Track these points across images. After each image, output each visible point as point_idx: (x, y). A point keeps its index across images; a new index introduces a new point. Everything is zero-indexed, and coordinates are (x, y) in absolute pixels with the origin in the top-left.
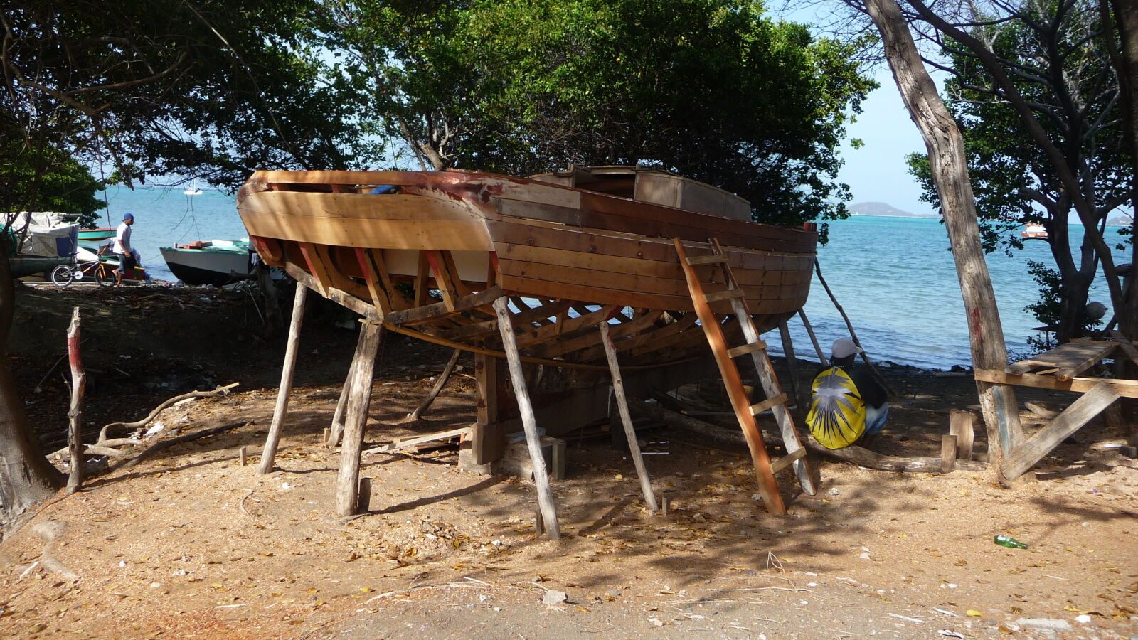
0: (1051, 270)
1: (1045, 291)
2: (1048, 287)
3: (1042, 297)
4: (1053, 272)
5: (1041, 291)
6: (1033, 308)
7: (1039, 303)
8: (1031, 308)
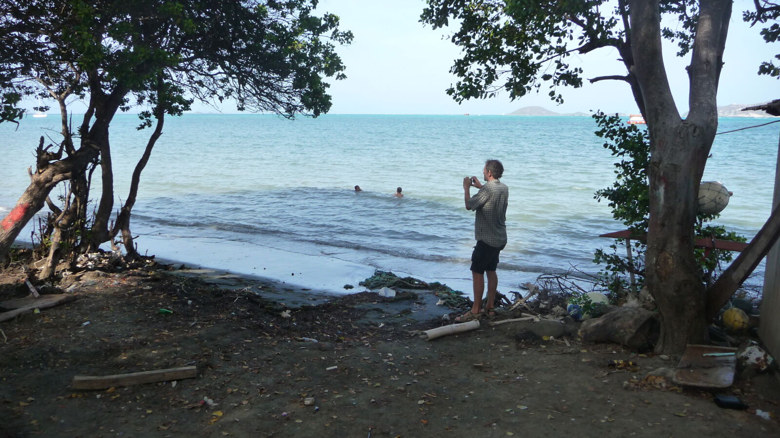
0: (633, 128)
1: (624, 165)
2: (628, 158)
3: (619, 177)
4: (636, 130)
5: (617, 165)
6: (606, 194)
7: (616, 185)
8: (605, 195)
